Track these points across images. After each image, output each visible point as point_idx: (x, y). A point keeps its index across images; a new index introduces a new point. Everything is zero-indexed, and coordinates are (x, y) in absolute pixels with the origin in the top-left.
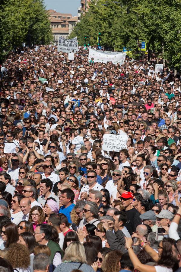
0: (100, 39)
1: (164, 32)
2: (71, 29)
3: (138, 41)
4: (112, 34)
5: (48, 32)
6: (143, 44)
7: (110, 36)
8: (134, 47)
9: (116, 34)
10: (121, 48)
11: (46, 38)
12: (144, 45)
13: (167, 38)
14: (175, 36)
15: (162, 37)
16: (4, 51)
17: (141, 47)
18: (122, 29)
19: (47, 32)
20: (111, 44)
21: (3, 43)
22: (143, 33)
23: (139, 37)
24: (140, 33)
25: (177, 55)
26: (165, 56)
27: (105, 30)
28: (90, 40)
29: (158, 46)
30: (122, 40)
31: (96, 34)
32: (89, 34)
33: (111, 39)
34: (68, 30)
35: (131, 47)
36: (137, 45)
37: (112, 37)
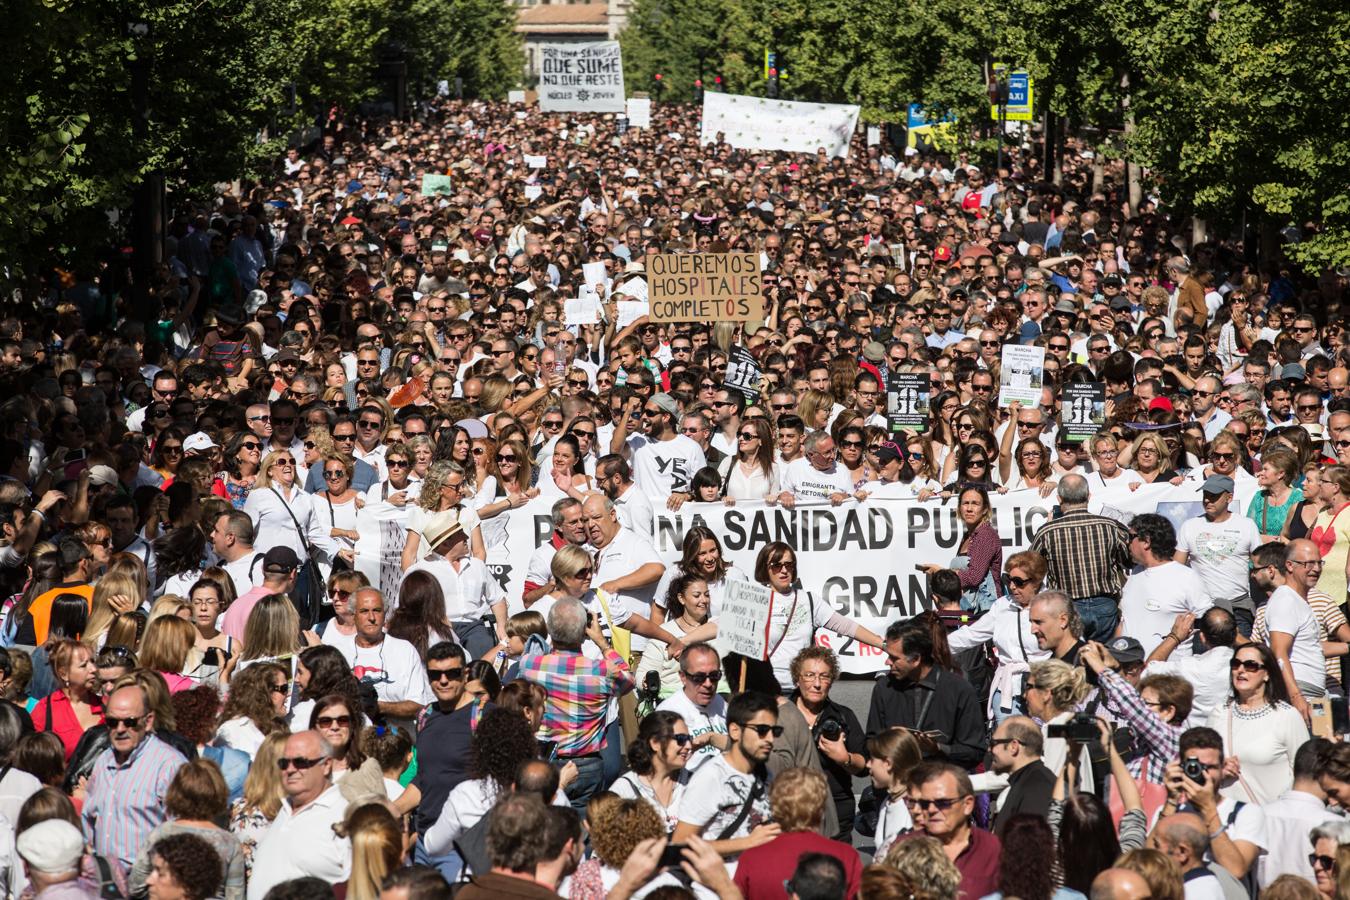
0: (781, 62)
1: (1134, 17)
2: (622, 11)
3: (991, 71)
4: (844, 32)
5: (497, 31)
6: (1015, 85)
7: (836, 43)
8: (966, 100)
9: (866, 34)
10: (894, 111)
11: (484, 64)
12: (1024, 91)
13: (1150, 48)
14: (1194, 37)
15: (1119, 43)
16: (263, 137)
17: (1007, 101)
18: (899, 6)
19: (488, 28)
20: (840, 89)
21: (255, 93)
22: (1016, 24)
23: (994, 43)
24: (1001, 22)
25: (1205, 141)
26: (1139, 146)
27: (807, 13)
28: (725, 68)
29: (1098, 94)
30: (901, 66)
31: (761, 34)
32: (720, 37)
33: (841, 60)
34: (605, 16)
35: (951, 103)
36: (985, 88)
37: (844, 50)
